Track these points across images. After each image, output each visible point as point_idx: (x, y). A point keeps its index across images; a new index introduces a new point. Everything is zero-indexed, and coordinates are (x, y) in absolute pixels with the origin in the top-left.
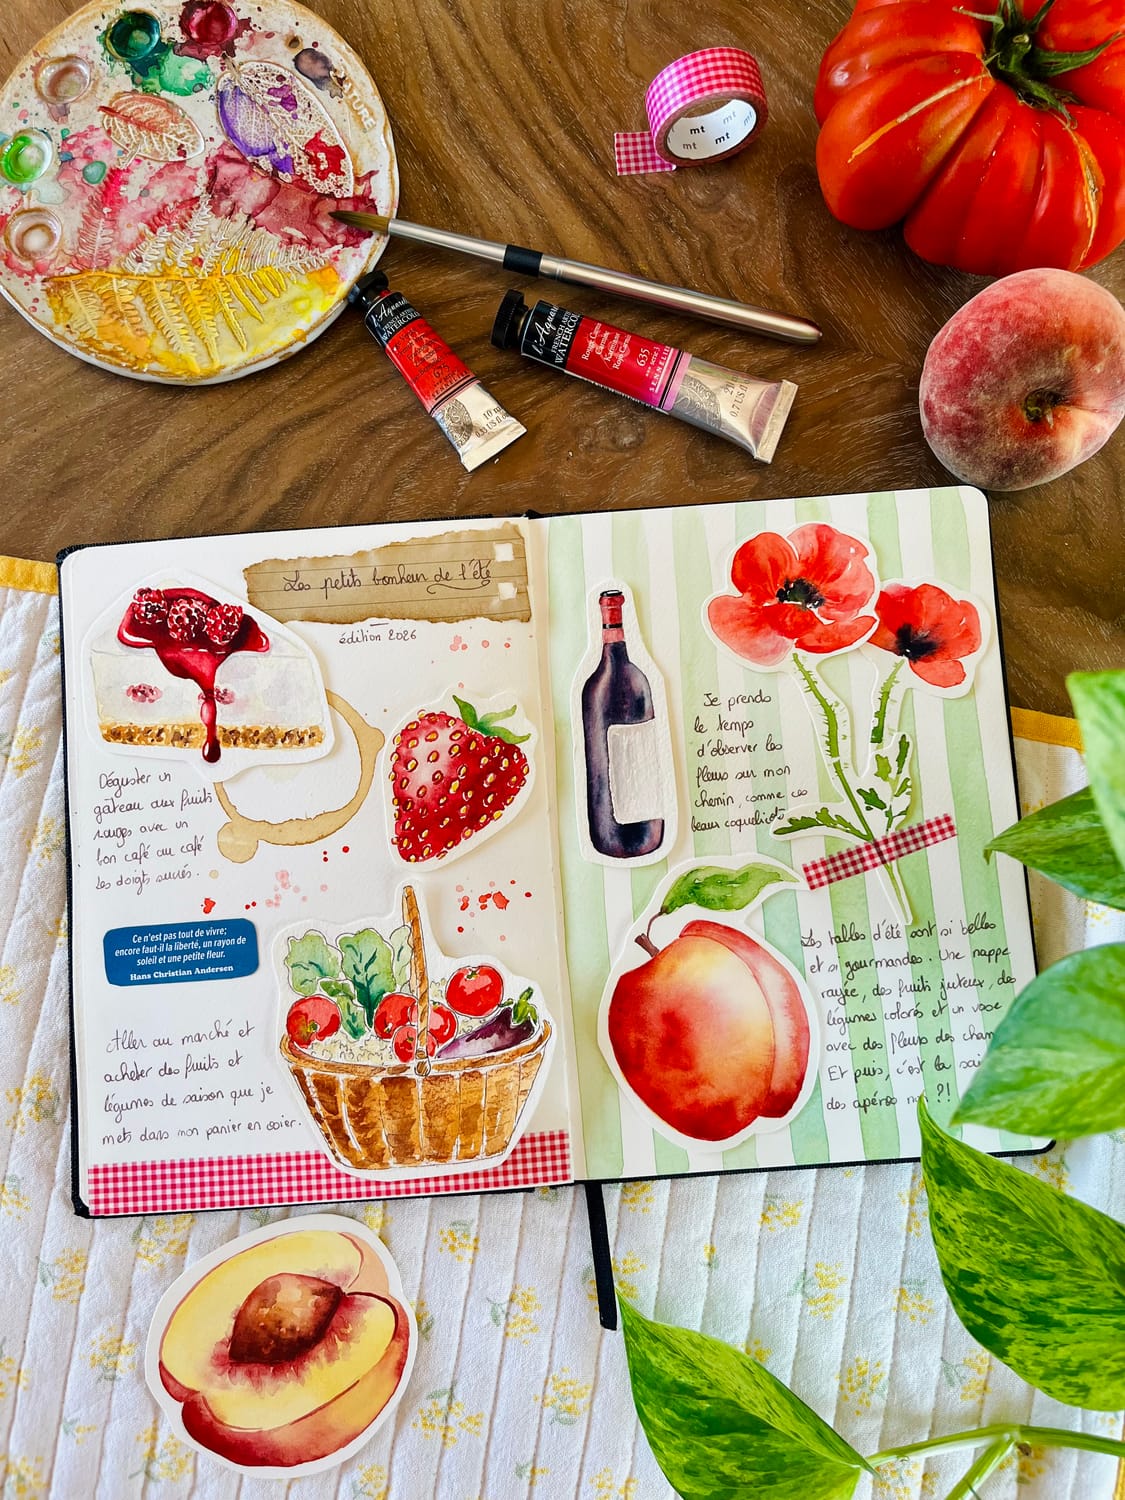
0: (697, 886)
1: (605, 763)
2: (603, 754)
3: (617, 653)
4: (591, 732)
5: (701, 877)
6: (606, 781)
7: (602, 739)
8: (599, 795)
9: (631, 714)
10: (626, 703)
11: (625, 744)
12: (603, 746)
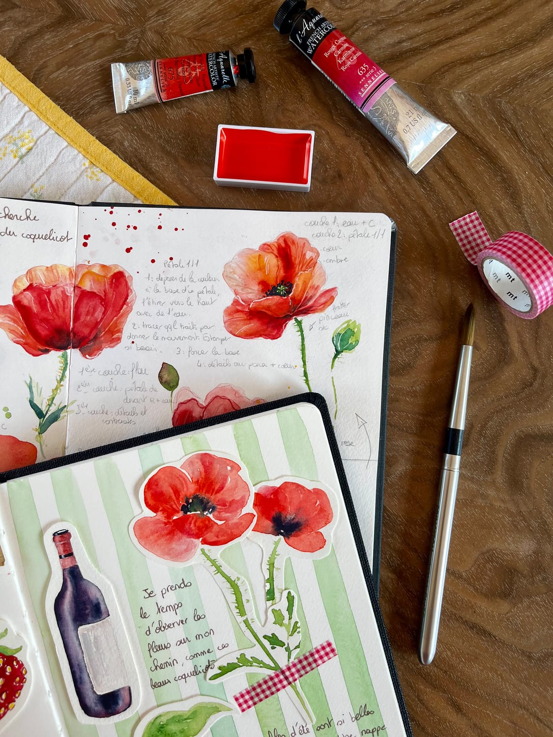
0: (162, 727)
1: (80, 654)
2: (78, 648)
3: (73, 574)
4: (66, 635)
5: (164, 720)
6: (84, 667)
7: (75, 639)
8: (81, 678)
9: (92, 616)
10: (87, 609)
11: (92, 638)
12: (77, 643)
